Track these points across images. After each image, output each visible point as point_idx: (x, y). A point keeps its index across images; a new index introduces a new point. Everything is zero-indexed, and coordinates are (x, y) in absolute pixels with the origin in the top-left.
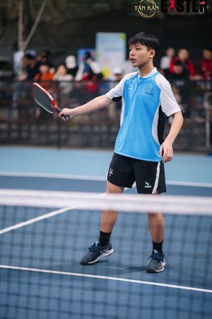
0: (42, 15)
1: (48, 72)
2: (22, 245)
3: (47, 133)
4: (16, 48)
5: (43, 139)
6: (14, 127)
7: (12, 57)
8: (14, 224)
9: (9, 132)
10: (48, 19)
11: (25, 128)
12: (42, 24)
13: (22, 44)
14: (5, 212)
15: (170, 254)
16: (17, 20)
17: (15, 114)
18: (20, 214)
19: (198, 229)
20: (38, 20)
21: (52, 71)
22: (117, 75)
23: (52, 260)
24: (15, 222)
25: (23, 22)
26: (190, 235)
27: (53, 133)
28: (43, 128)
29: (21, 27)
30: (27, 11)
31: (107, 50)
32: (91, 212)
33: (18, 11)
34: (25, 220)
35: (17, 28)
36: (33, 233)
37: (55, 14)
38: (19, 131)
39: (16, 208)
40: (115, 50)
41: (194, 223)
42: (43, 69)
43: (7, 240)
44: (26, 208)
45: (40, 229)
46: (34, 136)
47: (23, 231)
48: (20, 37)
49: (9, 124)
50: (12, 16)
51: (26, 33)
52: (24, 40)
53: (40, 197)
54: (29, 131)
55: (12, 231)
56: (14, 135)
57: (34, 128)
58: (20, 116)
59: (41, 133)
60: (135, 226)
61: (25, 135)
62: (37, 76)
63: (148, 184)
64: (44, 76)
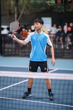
0: (23, 12)
1: (25, 31)
2: (17, 91)
3: (25, 52)
5: (23, 54)
6: (14, 50)
8: (14, 84)
9: (12, 52)
10: (25, 13)
11: (17, 50)
12: (23, 15)
16: (14, 13)
17: (14, 46)
20: (21, 13)
21: (27, 31)
24: (14, 83)
25: (17, 14)
27: (27, 52)
28: (23, 50)
29: (16, 16)
33: (15, 11)
35: (14, 16)
36: (21, 87)
37: (28, 11)
38: (15, 52)
39: (15, 78)
40: (48, 23)
42: (24, 30)
43: (11, 89)
44: (18, 78)
46: (20, 53)
47: (17, 86)
49: (12, 49)
51: (18, 18)
52: (17, 20)
54: (19, 52)
55: (14, 86)
56: (14, 53)
57: (20, 50)
58: (16, 46)
59: (23, 52)
60: (56, 84)
61: (17, 53)
62: (21, 33)
63: (45, 68)
64: (24, 33)
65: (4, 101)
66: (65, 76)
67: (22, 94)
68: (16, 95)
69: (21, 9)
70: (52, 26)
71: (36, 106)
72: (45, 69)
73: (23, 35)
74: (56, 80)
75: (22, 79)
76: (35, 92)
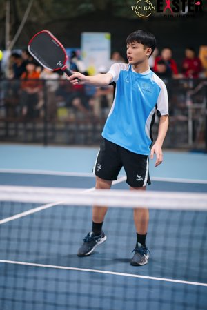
0: (29, 15)
1: (35, 71)
2: (9, 239)
3: (34, 131)
5: (30, 136)
10: (34, 19)
11: (12, 125)
12: (28, 24)
13: (9, 44)
15: (153, 248)
17: (2, 112)
19: (181, 224)
20: (24, 19)
21: (39, 69)
23: (38, 253)
25: (10, 22)
26: (173, 229)
27: (40, 130)
28: (30, 126)
29: (8, 27)
30: (14, 12)
31: (93, 49)
32: (76, 207)
33: (5, 11)
34: (11, 215)
36: (20, 228)
37: (42, 14)
38: (7, 129)
40: (100, 49)
41: (176, 217)
42: (30, 67)
45: (26, 224)
46: (21, 133)
47: (10, 226)
48: (7, 37)
51: (13, 33)
52: (11, 39)
53: (26, 193)
54: (16, 129)
57: (21, 126)
58: (7, 114)
59: (28, 131)
61: (12, 133)
63: (139, 177)
64: (31, 75)
69: (24, 8)
73: (28, 83)
76: (60, 243)
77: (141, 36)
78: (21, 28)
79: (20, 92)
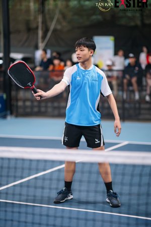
1: (59, 65)
3: (59, 108)
4: (37, 48)
5: (56, 112)
6: (36, 104)
7: (34, 54)
9: (32, 107)
10: (59, 27)
11: (43, 104)
12: (55, 31)
13: (41, 45)
14: (30, 165)
16: (37, 28)
18: (41, 166)
20: (52, 27)
21: (62, 64)
22: (108, 66)
24: (37, 171)
28: (56, 104)
29: (40, 33)
30: (44, 22)
31: (101, 48)
33: (38, 22)
34: (44, 170)
35: (37, 34)
37: (64, 24)
38: (39, 107)
39: (38, 161)
40: (107, 48)
42: (56, 62)
43: (32, 184)
44: (46, 161)
45: (55, 176)
46: (50, 110)
47: (43, 178)
48: (40, 40)
49: (32, 101)
50: (33, 25)
51: (44, 37)
52: (42, 42)
53: (55, 154)
54: (46, 107)
55: (36, 178)
56: (36, 110)
57: (49, 104)
59: (55, 108)
60: (123, 174)
61: (43, 109)
62: (51, 67)
64: (57, 68)
65: (16, 209)
66: (144, 158)
67: (54, 195)
68: (42, 197)
69: (52, 19)
70: (116, 54)
71: (82, 219)
72: (97, 141)
73: (55, 73)
74: (125, 166)
75: (54, 163)
76: (80, 191)
77: (86, 42)
78: (49, 34)
79: (49, 80)
